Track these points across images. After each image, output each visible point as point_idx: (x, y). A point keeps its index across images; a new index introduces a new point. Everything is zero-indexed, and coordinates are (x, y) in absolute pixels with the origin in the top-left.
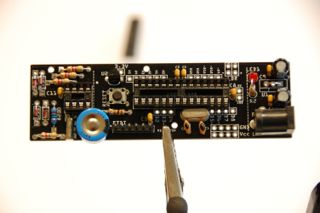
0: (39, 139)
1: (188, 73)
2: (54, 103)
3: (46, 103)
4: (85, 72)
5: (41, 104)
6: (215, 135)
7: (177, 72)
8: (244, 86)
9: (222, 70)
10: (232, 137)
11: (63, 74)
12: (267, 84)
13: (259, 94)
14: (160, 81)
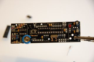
0: (13, 43)
1: (53, 25)
2: (17, 34)
3: (15, 34)
4: (25, 25)
5: (14, 34)
6: (60, 41)
7: (50, 25)
8: (68, 28)
9: (62, 24)
10: (64, 42)
11: (19, 26)
12: (74, 28)
13: (72, 30)
14: (45, 27)
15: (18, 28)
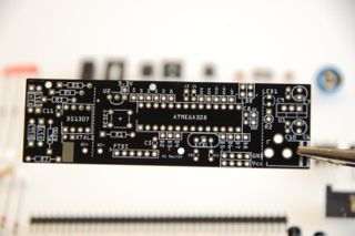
0: (32, 161)
3: (41, 121)
4: (85, 88)
6: (224, 163)
10: (243, 166)
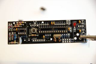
2: (15, 33)
7: (52, 23)
8: (72, 27)
9: (65, 22)
11: (18, 24)
12: (79, 26)
13: (77, 29)
14: (47, 26)
15: (16, 26)
